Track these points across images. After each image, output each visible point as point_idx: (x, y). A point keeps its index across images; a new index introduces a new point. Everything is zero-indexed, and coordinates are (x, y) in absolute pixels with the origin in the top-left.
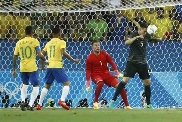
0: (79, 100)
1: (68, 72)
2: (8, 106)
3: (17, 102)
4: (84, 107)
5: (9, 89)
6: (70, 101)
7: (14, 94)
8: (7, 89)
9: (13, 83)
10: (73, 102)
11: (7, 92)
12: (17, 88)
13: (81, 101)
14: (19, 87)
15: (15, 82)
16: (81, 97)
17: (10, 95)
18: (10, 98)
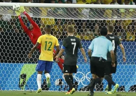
0: (130, 86)
1: (122, 65)
2: (77, 90)
3: (84, 87)
4: (134, 92)
5: (78, 77)
6: (124, 87)
7: (81, 81)
8: (77, 77)
9: (81, 73)
10: (126, 87)
11: (76, 79)
12: (83, 76)
13: (132, 87)
14: (85, 76)
15: (82, 72)
16: (132, 84)
17: (78, 82)
18: (78, 84)
